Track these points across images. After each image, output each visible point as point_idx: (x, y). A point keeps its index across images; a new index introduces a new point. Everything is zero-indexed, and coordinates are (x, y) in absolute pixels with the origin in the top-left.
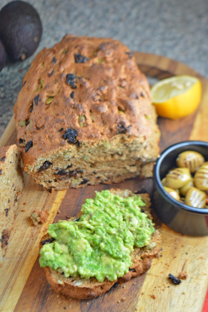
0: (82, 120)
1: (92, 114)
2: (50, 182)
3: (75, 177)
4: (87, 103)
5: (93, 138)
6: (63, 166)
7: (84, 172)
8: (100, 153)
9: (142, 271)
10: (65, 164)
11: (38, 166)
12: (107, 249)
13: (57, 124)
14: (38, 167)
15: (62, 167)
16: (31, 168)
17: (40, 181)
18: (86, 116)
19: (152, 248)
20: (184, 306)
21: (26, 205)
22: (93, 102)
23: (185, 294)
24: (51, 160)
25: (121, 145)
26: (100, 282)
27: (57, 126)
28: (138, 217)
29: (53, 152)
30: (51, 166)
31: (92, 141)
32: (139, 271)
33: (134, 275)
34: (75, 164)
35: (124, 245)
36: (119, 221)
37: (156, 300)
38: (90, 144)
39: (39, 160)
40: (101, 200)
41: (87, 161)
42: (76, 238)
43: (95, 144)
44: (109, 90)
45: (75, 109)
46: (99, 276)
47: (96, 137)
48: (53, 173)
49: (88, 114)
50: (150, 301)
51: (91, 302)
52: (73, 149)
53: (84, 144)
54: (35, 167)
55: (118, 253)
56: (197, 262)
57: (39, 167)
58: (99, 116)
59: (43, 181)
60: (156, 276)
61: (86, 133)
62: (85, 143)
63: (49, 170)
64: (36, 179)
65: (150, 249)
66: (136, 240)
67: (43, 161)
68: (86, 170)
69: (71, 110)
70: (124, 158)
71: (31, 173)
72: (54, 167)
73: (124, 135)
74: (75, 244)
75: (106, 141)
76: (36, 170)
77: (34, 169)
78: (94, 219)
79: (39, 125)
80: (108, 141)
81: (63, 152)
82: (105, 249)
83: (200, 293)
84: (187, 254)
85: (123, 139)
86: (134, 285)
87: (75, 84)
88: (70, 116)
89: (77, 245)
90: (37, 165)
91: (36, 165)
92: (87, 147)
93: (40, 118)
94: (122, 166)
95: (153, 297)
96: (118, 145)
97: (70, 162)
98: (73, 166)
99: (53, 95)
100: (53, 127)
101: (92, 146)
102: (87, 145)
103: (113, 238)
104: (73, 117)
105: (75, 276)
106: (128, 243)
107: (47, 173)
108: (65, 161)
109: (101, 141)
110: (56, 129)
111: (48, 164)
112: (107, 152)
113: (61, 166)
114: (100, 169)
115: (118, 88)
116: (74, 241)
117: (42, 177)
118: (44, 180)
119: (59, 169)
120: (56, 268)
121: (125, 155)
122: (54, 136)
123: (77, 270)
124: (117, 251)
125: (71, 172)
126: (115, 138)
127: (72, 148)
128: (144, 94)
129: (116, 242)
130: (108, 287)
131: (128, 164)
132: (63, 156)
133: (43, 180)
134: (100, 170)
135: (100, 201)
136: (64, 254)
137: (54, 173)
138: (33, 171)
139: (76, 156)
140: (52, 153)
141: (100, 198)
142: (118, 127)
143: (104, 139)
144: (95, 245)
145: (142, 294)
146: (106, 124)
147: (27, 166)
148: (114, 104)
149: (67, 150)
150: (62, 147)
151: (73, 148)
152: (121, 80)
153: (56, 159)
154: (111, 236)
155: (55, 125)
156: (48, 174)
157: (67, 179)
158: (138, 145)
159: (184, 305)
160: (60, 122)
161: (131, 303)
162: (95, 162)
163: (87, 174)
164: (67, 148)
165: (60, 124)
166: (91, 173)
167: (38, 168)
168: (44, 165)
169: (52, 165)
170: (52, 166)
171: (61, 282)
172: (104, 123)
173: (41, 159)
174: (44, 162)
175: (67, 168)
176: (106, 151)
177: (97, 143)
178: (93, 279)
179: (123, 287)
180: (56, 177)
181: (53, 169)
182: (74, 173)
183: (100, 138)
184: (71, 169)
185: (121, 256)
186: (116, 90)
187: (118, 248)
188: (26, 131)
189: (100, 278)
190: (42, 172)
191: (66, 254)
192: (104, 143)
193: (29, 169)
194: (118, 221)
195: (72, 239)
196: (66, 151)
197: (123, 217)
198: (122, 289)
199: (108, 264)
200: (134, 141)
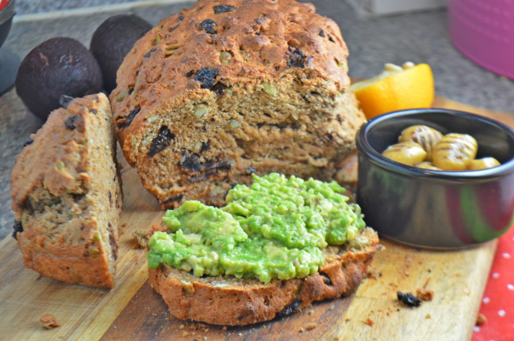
0: (228, 56)
1: (243, 51)
2: (171, 185)
3: (216, 178)
4: (235, 37)
5: (246, 75)
6: (193, 144)
7: (232, 165)
8: (260, 113)
9: (345, 287)
10: (197, 140)
11: (148, 138)
12: (275, 231)
13: (183, 65)
14: (149, 140)
15: (193, 148)
16: (135, 140)
17: (154, 184)
18: (233, 51)
19: (361, 246)
20: (432, 333)
21: (126, 227)
22: (245, 35)
23: (432, 317)
24: (172, 123)
25: (297, 95)
26: (263, 283)
27: (182, 68)
28: (332, 200)
29: (176, 101)
30: (172, 141)
31: (244, 79)
32: (339, 284)
33: (329, 290)
34: (215, 141)
35: (308, 232)
36: (297, 201)
37: (374, 326)
38: (241, 85)
39: (150, 120)
40: (262, 183)
41: (237, 135)
42: (217, 220)
43: (250, 87)
44: (273, 23)
45: (214, 45)
46: (262, 268)
47: (250, 73)
48: (176, 163)
49: (236, 50)
50: (363, 328)
51: (246, 333)
52: (211, 98)
53: (231, 86)
54: (143, 139)
55: (296, 238)
56: (450, 281)
57: (151, 140)
58: (256, 54)
59: (157, 183)
60: (373, 299)
61: (233, 69)
62: (232, 84)
63: (168, 154)
64: (145, 175)
65: (358, 248)
66: (330, 228)
67: (157, 125)
68: (236, 161)
69: (208, 46)
70: (302, 133)
71: (136, 157)
72: (178, 145)
73: (300, 70)
74: (215, 227)
75: (269, 83)
76: (144, 148)
77: (141, 145)
78: (250, 202)
79: (152, 79)
80: (271, 82)
81: (193, 102)
82: (272, 233)
83: (461, 316)
84: (429, 271)
85: (298, 81)
86: (330, 310)
87: (215, 28)
88: (205, 53)
89: (218, 227)
90: (147, 136)
91: (145, 135)
92: (235, 93)
93: (154, 68)
94: (300, 158)
95: (370, 323)
96: (291, 95)
97: (206, 134)
98: (211, 146)
99: (176, 45)
100: (176, 70)
101: (244, 90)
102: (235, 88)
103: (286, 218)
104: (211, 53)
105: (214, 272)
106: (316, 230)
107: (165, 160)
108: (197, 128)
109: (259, 82)
110: (181, 73)
111: (166, 135)
112: (271, 112)
113: (189, 142)
114: (260, 161)
115: (288, 22)
116: (212, 223)
117: (157, 171)
118: (160, 180)
119: (187, 152)
120: (177, 260)
121: (304, 127)
122: (177, 82)
123: (219, 260)
124: (295, 235)
125: (209, 162)
126: (285, 76)
127: (209, 93)
128: (334, 38)
129: (291, 223)
130: (280, 301)
131: (310, 154)
132: (193, 112)
133: (157, 180)
134: (262, 163)
135: (261, 185)
136: (193, 244)
137: (177, 161)
138: (140, 151)
139: (216, 117)
140: (173, 102)
141: (261, 181)
142: (288, 52)
143: (266, 77)
144: (253, 232)
145: (347, 320)
146: (269, 62)
147: (130, 137)
148: (281, 37)
149: (199, 96)
150: (191, 90)
151: (210, 95)
152: (293, 15)
153: (181, 123)
154: (283, 216)
155: (179, 67)
156: (166, 164)
157: (202, 180)
158: (327, 100)
159: (431, 330)
160: (188, 62)
161: (325, 332)
162: (252, 139)
163: (238, 172)
164: (199, 94)
165: (187, 65)
166: (246, 169)
167: (149, 143)
168: (160, 135)
169: (174, 140)
170: (174, 143)
171: (188, 284)
172: (265, 62)
173: (155, 118)
174: (159, 127)
175: (201, 151)
176: (270, 108)
177: (253, 85)
178: (249, 276)
179: (309, 314)
180: (181, 177)
181: (176, 152)
182: (215, 165)
183: (259, 75)
184: (209, 155)
185: (303, 242)
186: (285, 24)
187: (297, 231)
188: (130, 102)
189: (264, 274)
190: (157, 156)
191: (196, 244)
192: (266, 85)
193: (132, 144)
194: (295, 200)
195: (209, 222)
196: (199, 102)
197: (305, 200)
198: (308, 315)
199: (278, 255)
200: (318, 86)
